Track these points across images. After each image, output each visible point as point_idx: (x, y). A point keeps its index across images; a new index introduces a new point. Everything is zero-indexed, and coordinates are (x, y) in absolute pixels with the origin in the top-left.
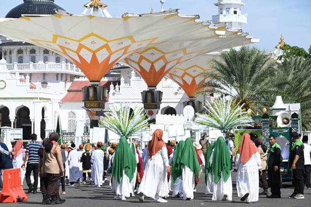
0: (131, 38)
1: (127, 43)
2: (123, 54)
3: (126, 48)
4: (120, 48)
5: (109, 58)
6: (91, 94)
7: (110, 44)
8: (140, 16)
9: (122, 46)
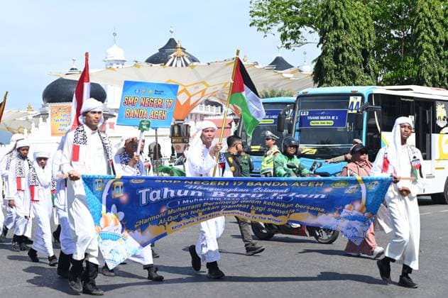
0: (204, 83)
1: (202, 87)
2: (202, 97)
3: (203, 92)
4: (197, 91)
5: (189, 100)
6: (176, 131)
7: (188, 89)
8: (209, 64)
9: (199, 90)
